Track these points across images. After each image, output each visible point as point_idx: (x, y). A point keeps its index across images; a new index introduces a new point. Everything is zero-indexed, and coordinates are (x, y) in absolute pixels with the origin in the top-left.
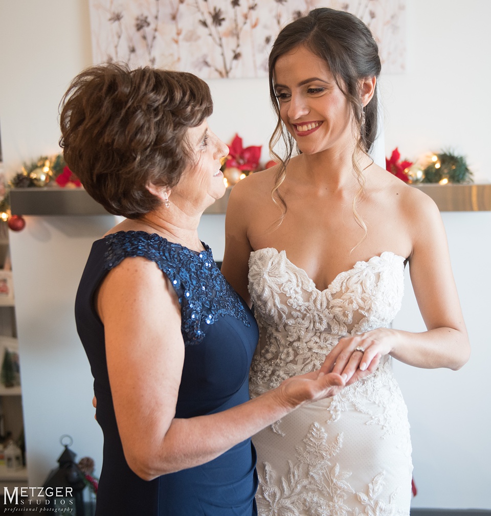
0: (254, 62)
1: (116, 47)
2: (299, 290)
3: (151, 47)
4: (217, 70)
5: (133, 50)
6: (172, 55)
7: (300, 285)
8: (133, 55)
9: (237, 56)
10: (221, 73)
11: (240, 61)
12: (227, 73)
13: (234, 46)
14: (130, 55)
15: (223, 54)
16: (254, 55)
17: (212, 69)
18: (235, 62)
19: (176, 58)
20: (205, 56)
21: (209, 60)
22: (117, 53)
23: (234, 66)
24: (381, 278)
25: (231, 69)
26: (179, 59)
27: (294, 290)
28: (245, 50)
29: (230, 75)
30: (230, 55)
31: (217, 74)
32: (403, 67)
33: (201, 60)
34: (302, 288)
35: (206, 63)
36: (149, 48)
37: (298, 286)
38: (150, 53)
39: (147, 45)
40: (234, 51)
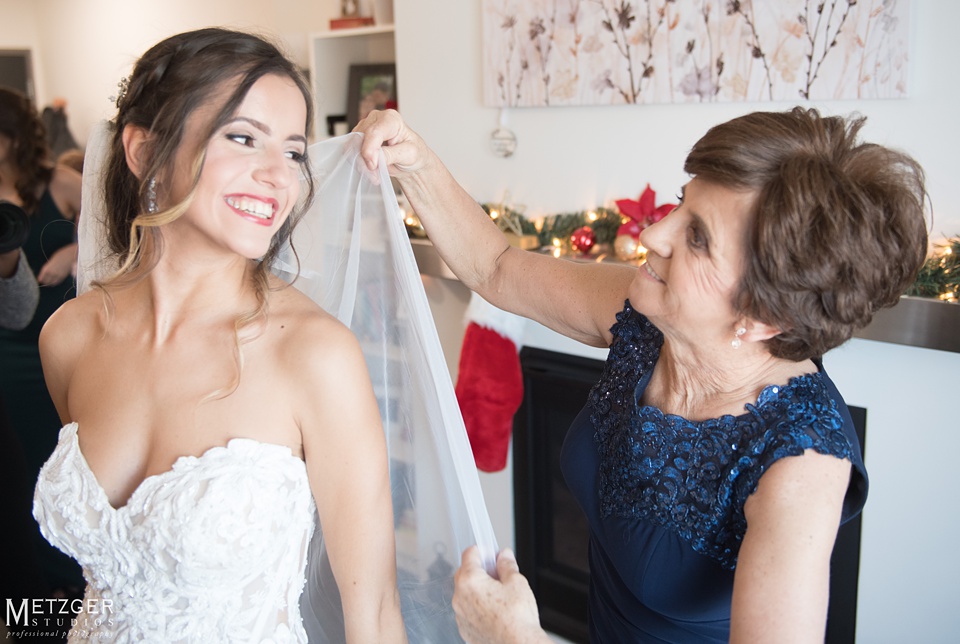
0: (671, 79)
1: (508, 62)
2: (82, 506)
3: (546, 61)
4: (622, 92)
5: (525, 66)
6: (569, 71)
7: (85, 497)
8: (525, 72)
9: (648, 72)
10: (626, 97)
11: (653, 77)
12: (634, 96)
13: (644, 58)
14: (522, 72)
15: (630, 70)
16: (670, 70)
17: (617, 90)
18: (645, 80)
19: (573, 76)
20: (608, 72)
21: (612, 78)
22: (508, 69)
23: (643, 87)
24: (209, 489)
25: (640, 90)
26: (577, 77)
27: (75, 507)
28: (659, 63)
29: (638, 99)
30: (639, 70)
31: (622, 98)
32: (900, 88)
33: (603, 78)
34: (87, 504)
35: (609, 83)
36: (543, 61)
37: (81, 499)
38: (544, 70)
39: (541, 58)
40: (645, 65)
